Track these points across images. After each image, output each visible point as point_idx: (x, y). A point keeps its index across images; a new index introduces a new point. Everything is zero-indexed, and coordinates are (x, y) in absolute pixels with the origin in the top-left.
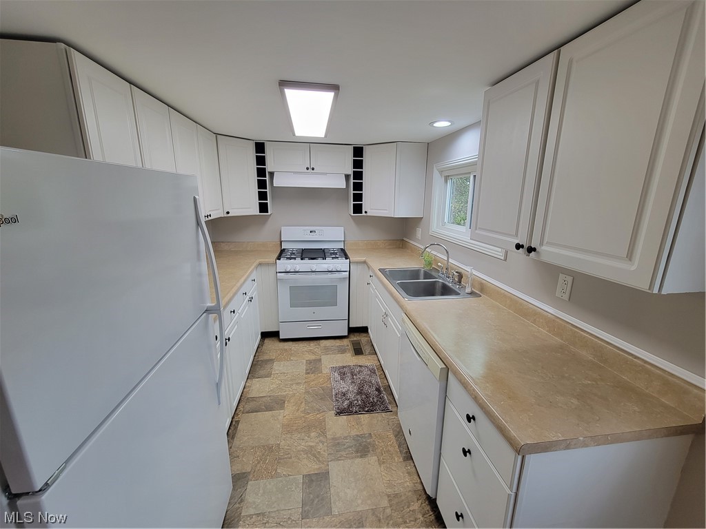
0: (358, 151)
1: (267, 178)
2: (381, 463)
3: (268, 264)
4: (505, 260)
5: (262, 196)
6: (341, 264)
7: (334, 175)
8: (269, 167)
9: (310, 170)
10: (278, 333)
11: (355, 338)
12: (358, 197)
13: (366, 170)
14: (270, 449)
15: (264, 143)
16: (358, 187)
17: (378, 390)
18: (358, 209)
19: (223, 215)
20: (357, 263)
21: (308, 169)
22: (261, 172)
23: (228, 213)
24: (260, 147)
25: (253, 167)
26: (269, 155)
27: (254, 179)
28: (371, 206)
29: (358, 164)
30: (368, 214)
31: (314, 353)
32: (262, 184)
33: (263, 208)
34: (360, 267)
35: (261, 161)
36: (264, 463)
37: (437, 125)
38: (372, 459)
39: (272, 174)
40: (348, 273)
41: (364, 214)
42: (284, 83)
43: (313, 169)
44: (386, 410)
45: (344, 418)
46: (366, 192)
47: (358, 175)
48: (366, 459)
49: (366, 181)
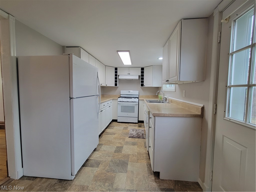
0: (143, 69)
1: (117, 77)
2: (138, 147)
3: (116, 99)
4: (175, 92)
5: (116, 81)
6: (137, 100)
7: (135, 75)
8: (118, 74)
9: (129, 74)
10: (117, 120)
11: (140, 124)
12: (142, 82)
13: (145, 74)
14: (109, 141)
15: (117, 68)
16: (143, 79)
17: (143, 134)
18: (142, 85)
19: (105, 86)
20: (141, 100)
21: (128, 74)
22: (116, 75)
23: (107, 85)
24: (116, 69)
25: (114, 74)
26: (118, 71)
27: (114, 77)
28: (146, 84)
29: (142, 72)
30: (145, 86)
31: (127, 126)
32: (116, 78)
33: (116, 85)
34: (142, 101)
35: (116, 72)
36: (107, 143)
37: (159, 59)
38: (136, 146)
39: (119, 76)
40: (138, 103)
41: (144, 86)
42: (118, 51)
43: (130, 74)
44: (144, 138)
45: (131, 139)
46: (145, 80)
47: (142, 75)
48: (134, 146)
49: (145, 77)
